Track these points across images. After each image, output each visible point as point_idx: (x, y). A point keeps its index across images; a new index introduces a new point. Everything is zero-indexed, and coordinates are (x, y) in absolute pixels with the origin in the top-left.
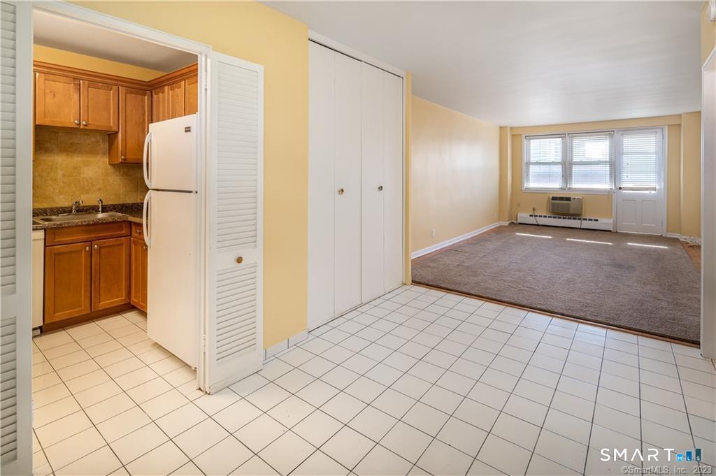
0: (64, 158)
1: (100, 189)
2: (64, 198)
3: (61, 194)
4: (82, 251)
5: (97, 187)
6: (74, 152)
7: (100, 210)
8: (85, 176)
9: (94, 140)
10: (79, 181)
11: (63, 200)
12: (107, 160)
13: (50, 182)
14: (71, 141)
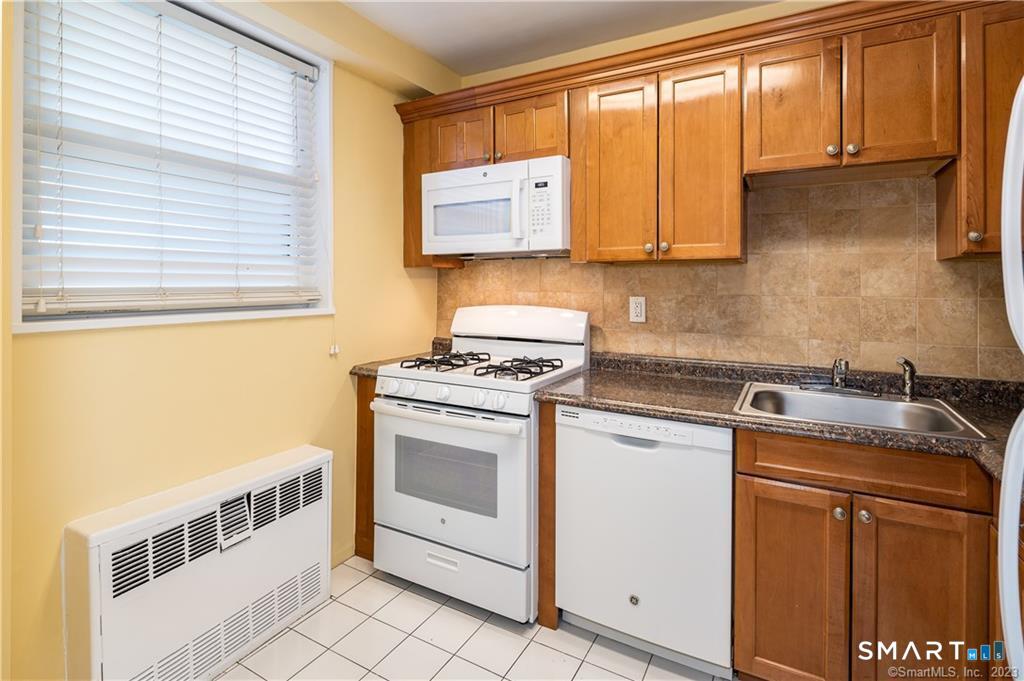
0: (821, 250)
1: (911, 331)
2: (819, 346)
3: (815, 337)
4: (824, 511)
5: (903, 325)
6: (844, 233)
7: (907, 390)
8: (870, 292)
9: (894, 196)
10: (856, 305)
11: (819, 351)
12: (931, 249)
13: (790, 306)
14: (837, 208)
